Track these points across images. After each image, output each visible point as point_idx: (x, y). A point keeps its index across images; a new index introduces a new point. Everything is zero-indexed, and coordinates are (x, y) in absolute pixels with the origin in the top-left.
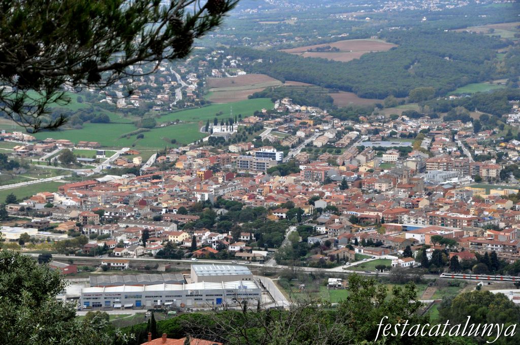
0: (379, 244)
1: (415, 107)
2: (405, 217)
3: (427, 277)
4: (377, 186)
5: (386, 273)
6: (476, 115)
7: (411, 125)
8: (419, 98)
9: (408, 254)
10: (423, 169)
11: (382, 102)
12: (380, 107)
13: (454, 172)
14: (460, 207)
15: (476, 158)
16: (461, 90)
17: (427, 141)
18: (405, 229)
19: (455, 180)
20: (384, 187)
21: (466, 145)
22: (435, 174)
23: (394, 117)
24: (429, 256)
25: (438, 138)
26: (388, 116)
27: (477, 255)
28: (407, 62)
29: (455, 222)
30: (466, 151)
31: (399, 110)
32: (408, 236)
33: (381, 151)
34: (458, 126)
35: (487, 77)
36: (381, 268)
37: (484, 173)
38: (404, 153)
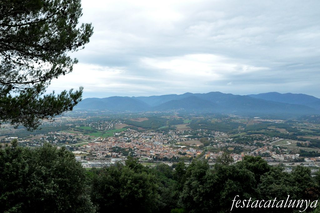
0: (146, 155)
1: (153, 130)
2: (151, 150)
3: (154, 161)
4: (146, 145)
5: (147, 161)
6: (163, 132)
7: (152, 134)
8: (153, 129)
9: (151, 157)
10: (154, 142)
11: (147, 129)
12: (146, 130)
13: (159, 142)
14: (160, 149)
15: (163, 140)
16: (161, 127)
17: (155, 136)
18: (151, 153)
19: (159, 144)
20: (147, 145)
21: (162, 137)
22: (156, 143)
23: (149, 132)
24: (155, 157)
25: (157, 136)
26: (148, 132)
27: (163, 157)
28: (151, 122)
29: (159, 151)
30: (161, 138)
31: (150, 131)
32: (151, 154)
33: (147, 138)
34: (160, 134)
35: (165, 125)
36: (146, 160)
37: (164, 142)
38: (150, 138)
